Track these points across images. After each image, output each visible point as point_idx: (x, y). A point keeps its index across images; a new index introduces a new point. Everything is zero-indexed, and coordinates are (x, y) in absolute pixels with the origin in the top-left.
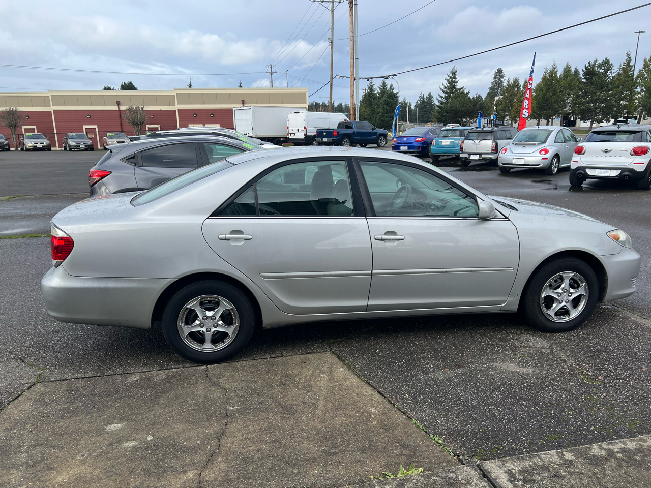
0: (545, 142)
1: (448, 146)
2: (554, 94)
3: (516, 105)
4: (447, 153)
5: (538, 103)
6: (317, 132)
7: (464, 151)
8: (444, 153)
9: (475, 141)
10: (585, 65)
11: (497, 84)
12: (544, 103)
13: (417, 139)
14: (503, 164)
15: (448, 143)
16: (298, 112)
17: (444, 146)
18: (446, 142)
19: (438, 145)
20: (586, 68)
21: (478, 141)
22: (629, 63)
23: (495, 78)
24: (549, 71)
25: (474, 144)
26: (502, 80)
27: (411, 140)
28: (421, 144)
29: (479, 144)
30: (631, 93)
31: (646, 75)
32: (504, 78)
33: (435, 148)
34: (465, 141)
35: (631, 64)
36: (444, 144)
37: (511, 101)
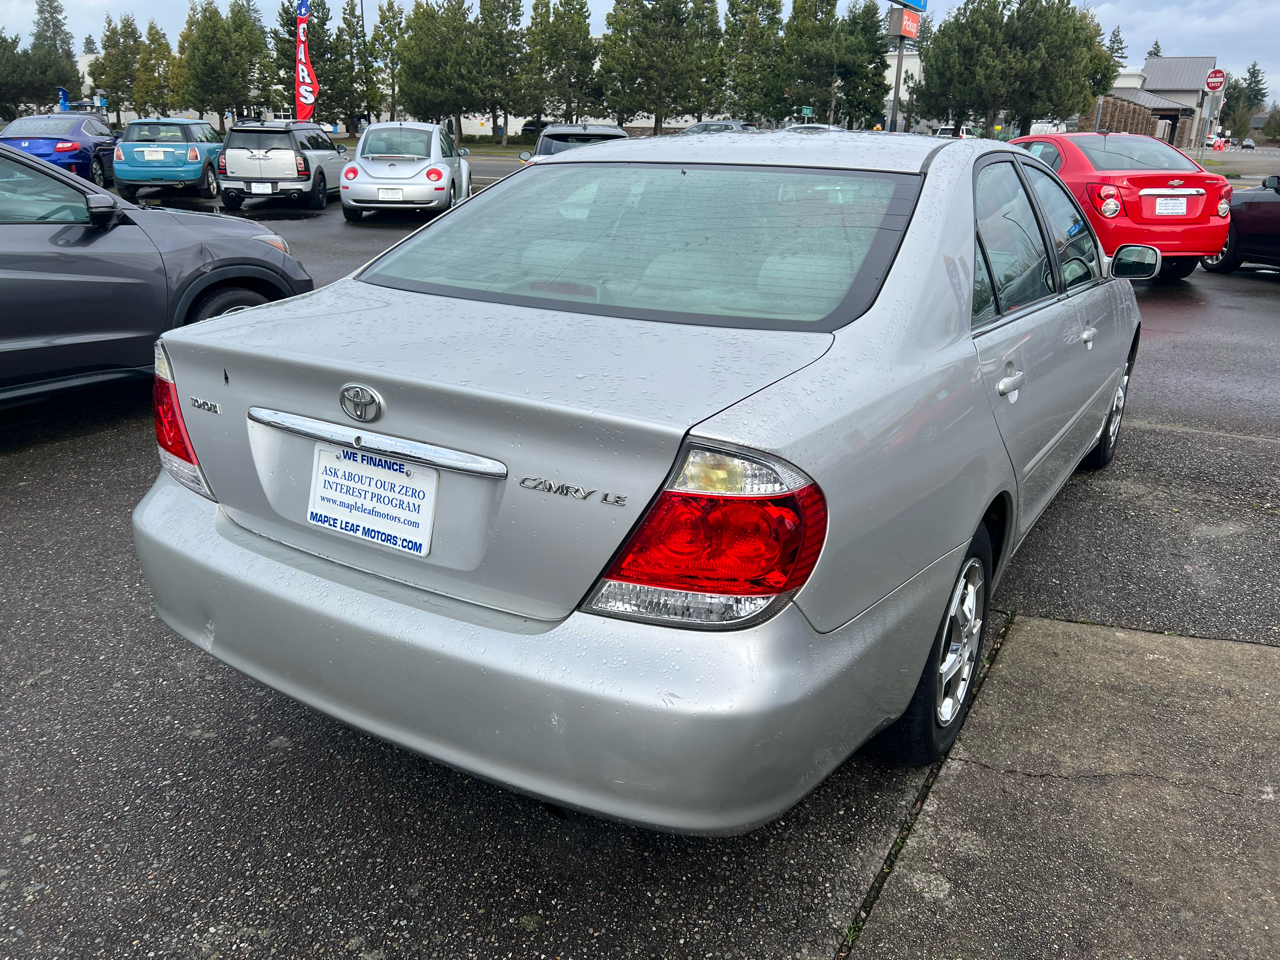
0: (428, 155)
1: (162, 164)
2: (225, 59)
3: (143, 77)
4: (161, 180)
5: (196, 77)
7: (229, 174)
8: (154, 179)
9: (255, 152)
10: (283, 5)
11: (48, 26)
12: (208, 76)
13: (60, 145)
14: (355, 201)
15: (161, 157)
17: (149, 164)
18: (154, 154)
19: (131, 160)
20: (284, 9)
21: (262, 152)
22: (353, 10)
23: (41, 11)
24: (199, 9)
25: (253, 157)
26: (60, 17)
27: (38, 148)
28: (71, 157)
29: (266, 158)
31: (388, 38)
32: (64, 14)
33: (126, 167)
34: (228, 151)
35: (358, 12)
36: (148, 157)
37: (128, 66)
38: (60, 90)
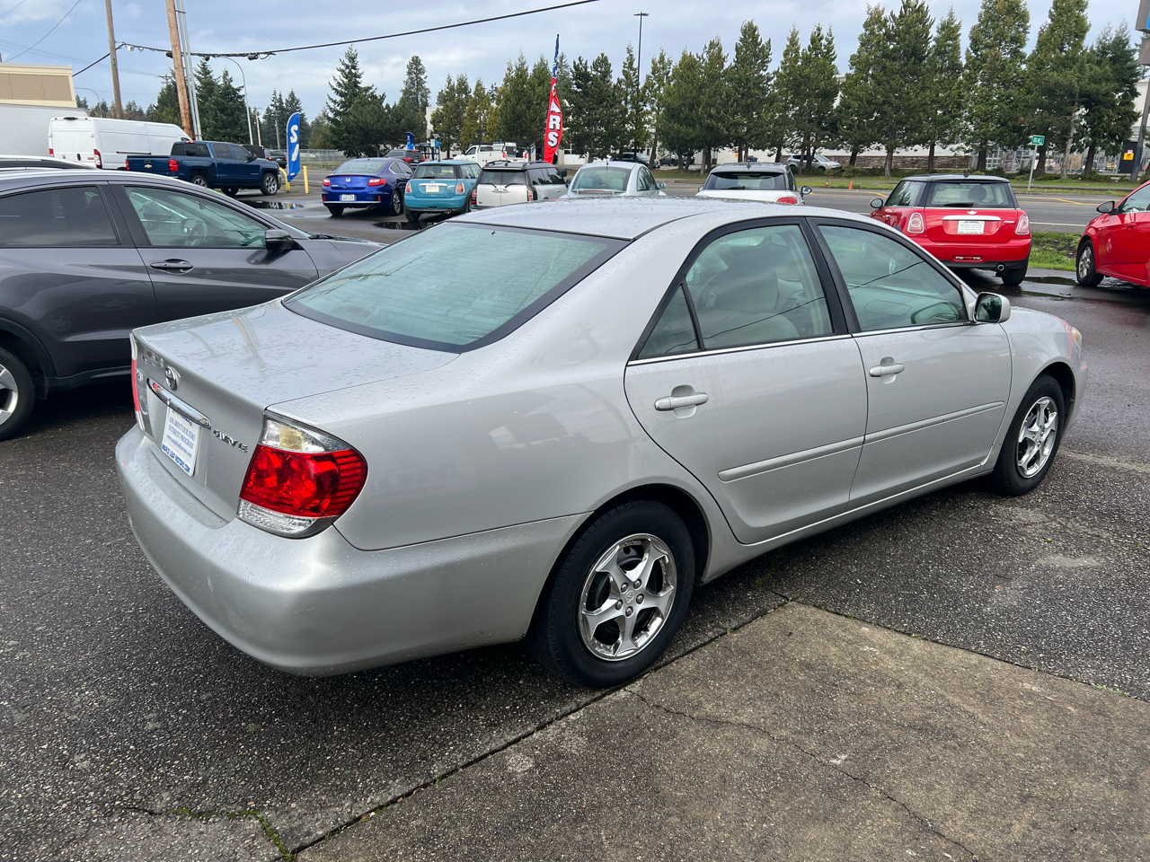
0: (625, 189)
1: (437, 196)
2: (529, 108)
3: (468, 124)
4: (436, 207)
5: (505, 123)
6: (128, 161)
7: (478, 204)
8: (431, 207)
9: (498, 187)
10: (575, 63)
11: (414, 84)
12: (515, 122)
13: (371, 181)
15: (436, 190)
16: (74, 119)
17: (429, 196)
18: (432, 188)
19: (416, 193)
20: (575, 67)
21: (503, 187)
22: (631, 63)
23: (409, 73)
24: (514, 68)
25: (497, 191)
26: (422, 77)
27: (358, 183)
28: (379, 190)
29: (505, 191)
30: (637, 112)
31: (657, 85)
32: (425, 74)
33: (412, 198)
34: (479, 186)
35: (635, 66)
36: (428, 190)
37: (459, 115)
38: (409, 134)
